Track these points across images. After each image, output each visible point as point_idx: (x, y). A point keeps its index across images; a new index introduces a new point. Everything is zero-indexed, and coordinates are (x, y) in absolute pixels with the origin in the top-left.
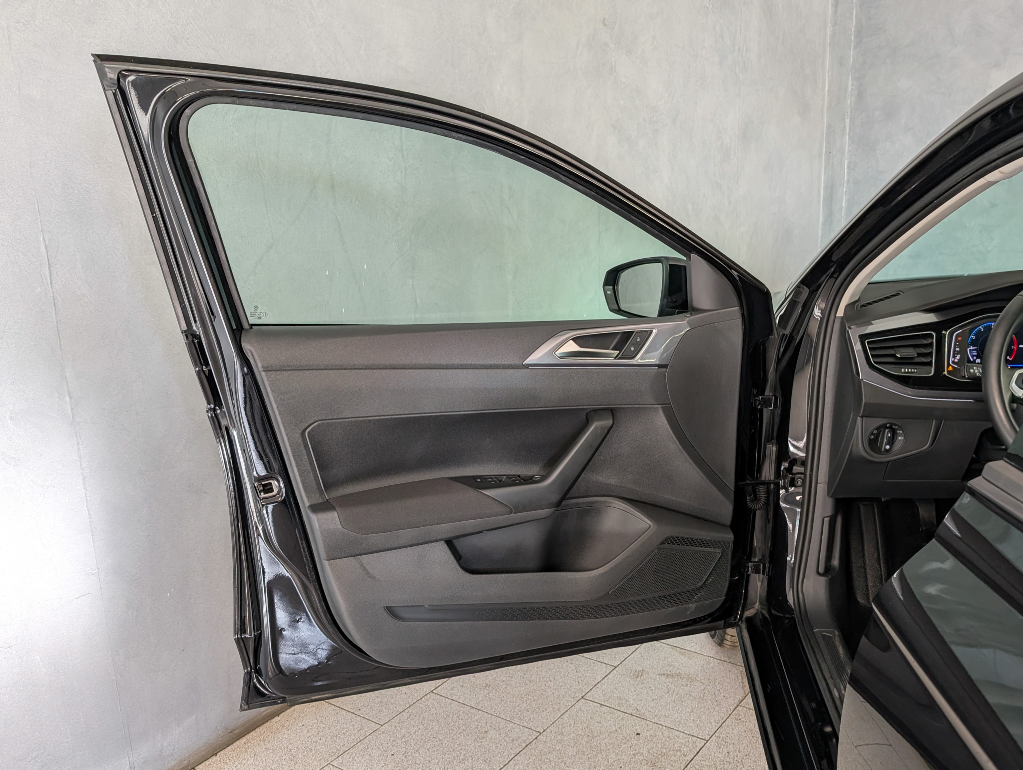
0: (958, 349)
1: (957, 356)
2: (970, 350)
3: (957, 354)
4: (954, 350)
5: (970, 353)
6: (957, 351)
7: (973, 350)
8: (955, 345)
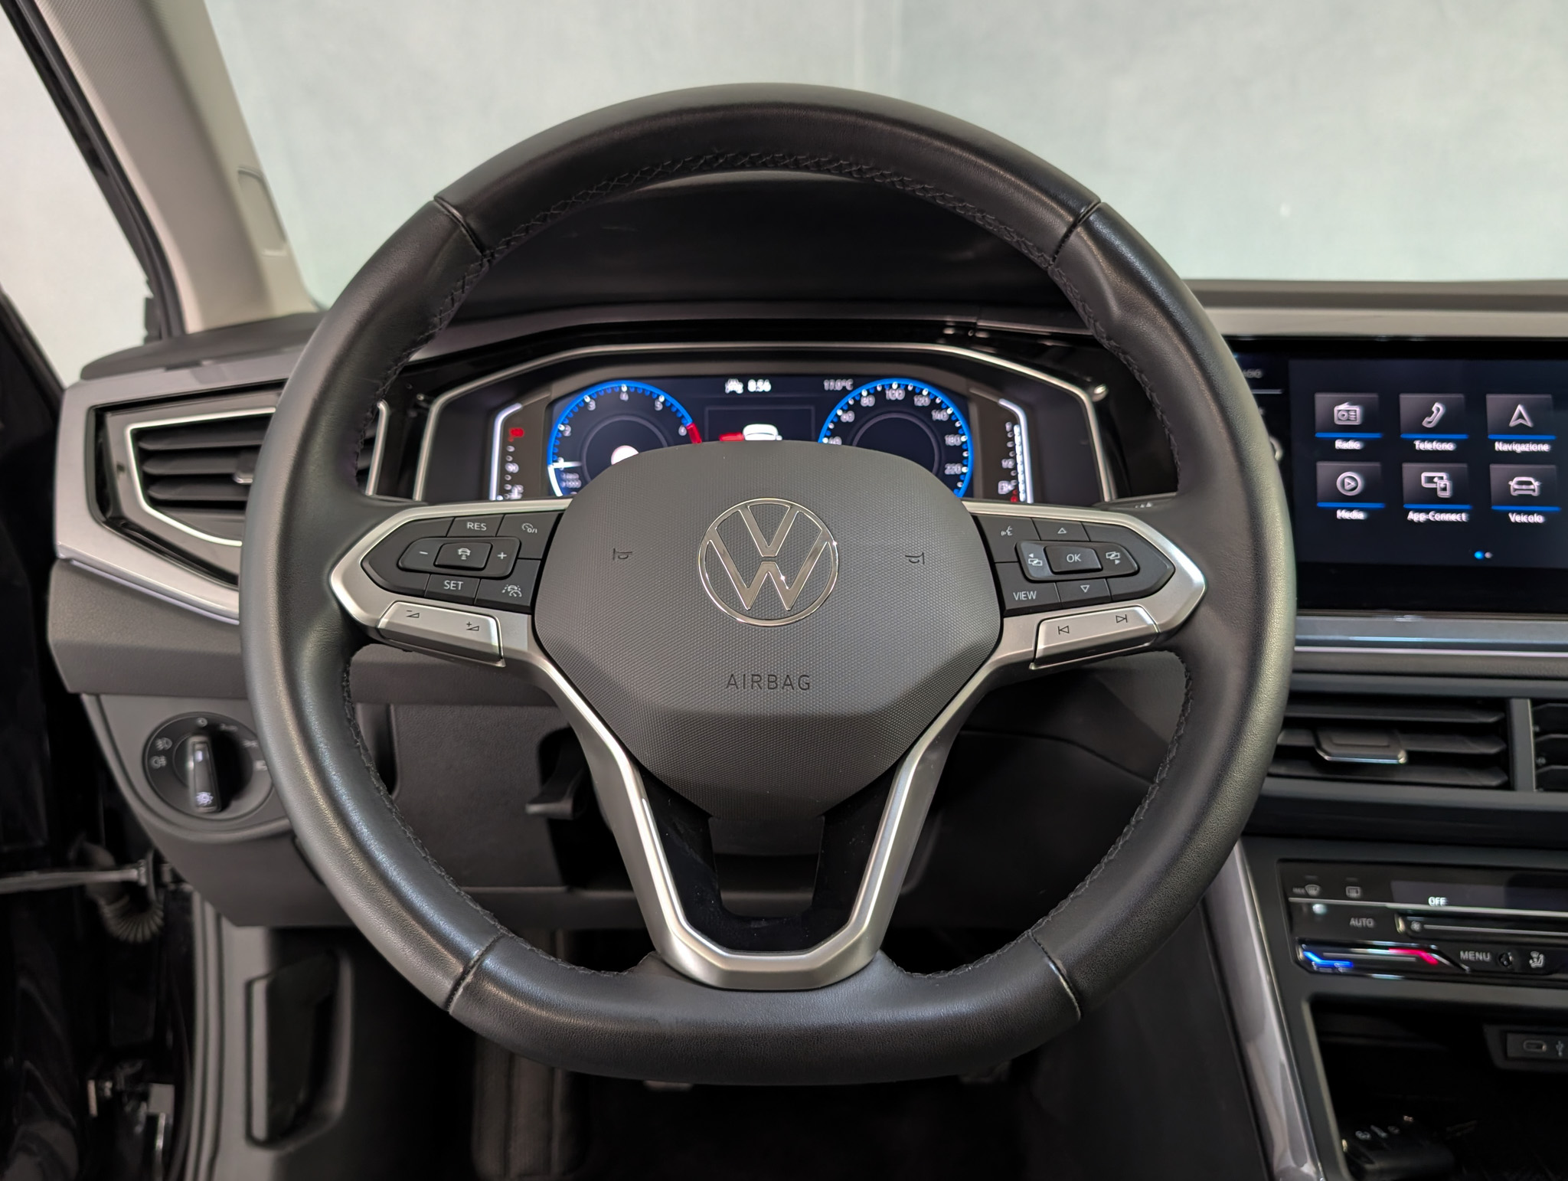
0: (513, 468)
1: (510, 491)
2: (557, 471)
3: (513, 483)
4: (503, 471)
5: (560, 480)
6: (512, 474)
7: (568, 470)
8: (504, 453)
